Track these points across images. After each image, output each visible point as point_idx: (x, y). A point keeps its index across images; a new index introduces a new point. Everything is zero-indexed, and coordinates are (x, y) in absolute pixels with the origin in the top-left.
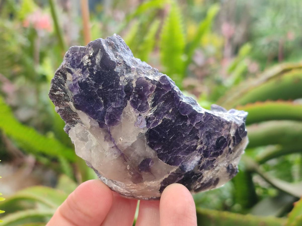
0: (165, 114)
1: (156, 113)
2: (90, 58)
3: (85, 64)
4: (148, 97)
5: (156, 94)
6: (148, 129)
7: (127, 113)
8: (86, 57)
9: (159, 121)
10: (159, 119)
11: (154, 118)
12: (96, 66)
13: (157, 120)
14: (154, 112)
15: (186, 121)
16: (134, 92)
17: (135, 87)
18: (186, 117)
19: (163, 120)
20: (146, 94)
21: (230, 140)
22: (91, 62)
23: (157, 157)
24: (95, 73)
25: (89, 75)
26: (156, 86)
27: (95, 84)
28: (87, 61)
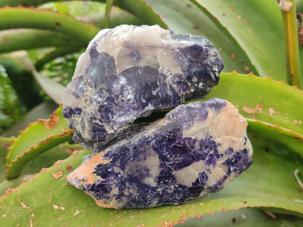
0: (161, 89)
1: (165, 84)
2: (215, 71)
3: (214, 66)
4: (178, 87)
5: (176, 92)
6: (159, 73)
7: (177, 68)
8: (217, 70)
9: (159, 82)
10: (161, 84)
11: (163, 81)
12: (210, 71)
13: (161, 83)
14: (166, 84)
15: (146, 100)
16: (186, 80)
17: (187, 83)
18: (148, 101)
19: (158, 86)
20: (180, 87)
21: (104, 123)
22: (213, 70)
23: (137, 66)
24: (208, 67)
25: (209, 64)
26: (180, 95)
27: (202, 63)
28: (215, 69)
